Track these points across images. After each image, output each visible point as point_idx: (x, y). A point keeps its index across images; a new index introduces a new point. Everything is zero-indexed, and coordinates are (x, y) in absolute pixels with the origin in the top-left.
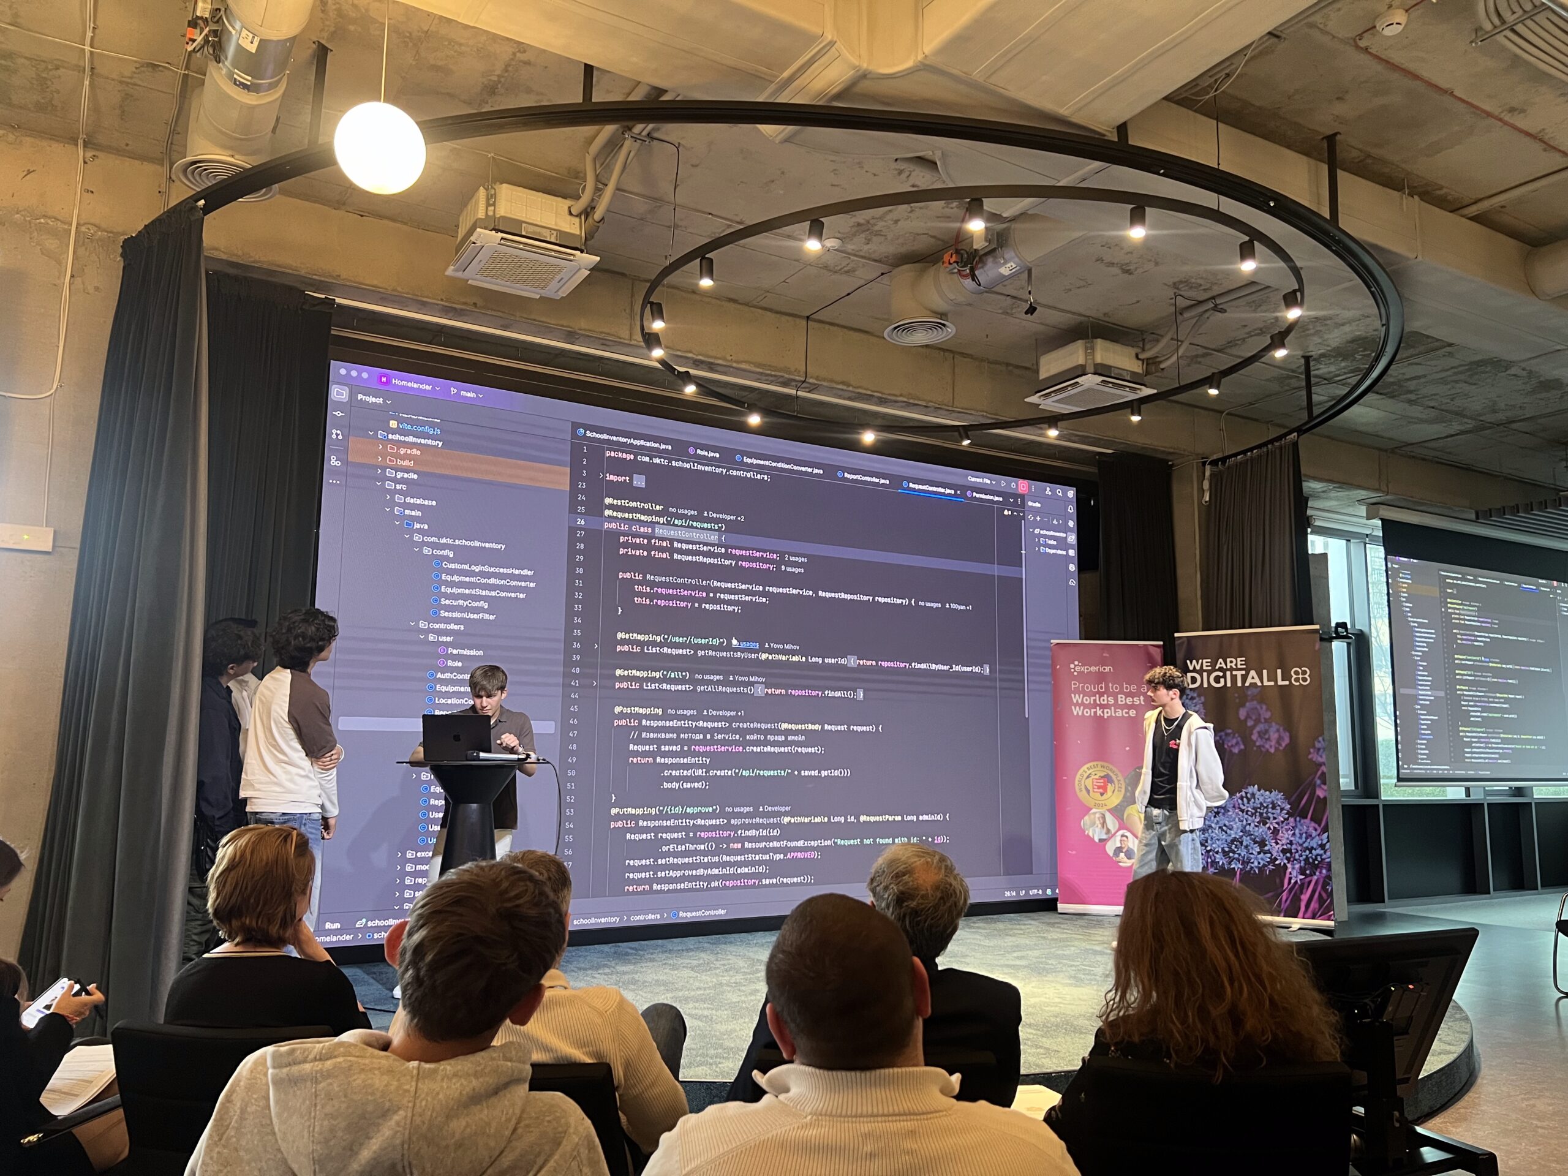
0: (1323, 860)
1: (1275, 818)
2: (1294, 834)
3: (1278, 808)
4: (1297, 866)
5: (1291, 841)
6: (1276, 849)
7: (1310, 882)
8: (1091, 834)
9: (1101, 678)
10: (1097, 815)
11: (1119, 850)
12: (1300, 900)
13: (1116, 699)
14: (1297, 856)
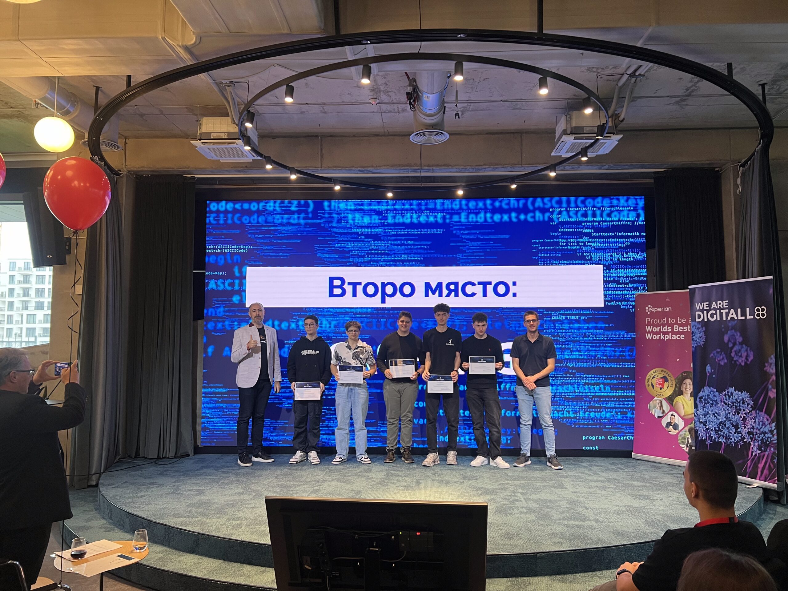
0: (771, 441)
1: (744, 410)
2: (755, 422)
3: (746, 403)
4: (756, 444)
5: (753, 426)
6: (744, 431)
7: (764, 456)
8: (653, 413)
9: (664, 315)
10: (658, 402)
11: (669, 424)
12: (757, 467)
13: (673, 329)
14: (757, 438)
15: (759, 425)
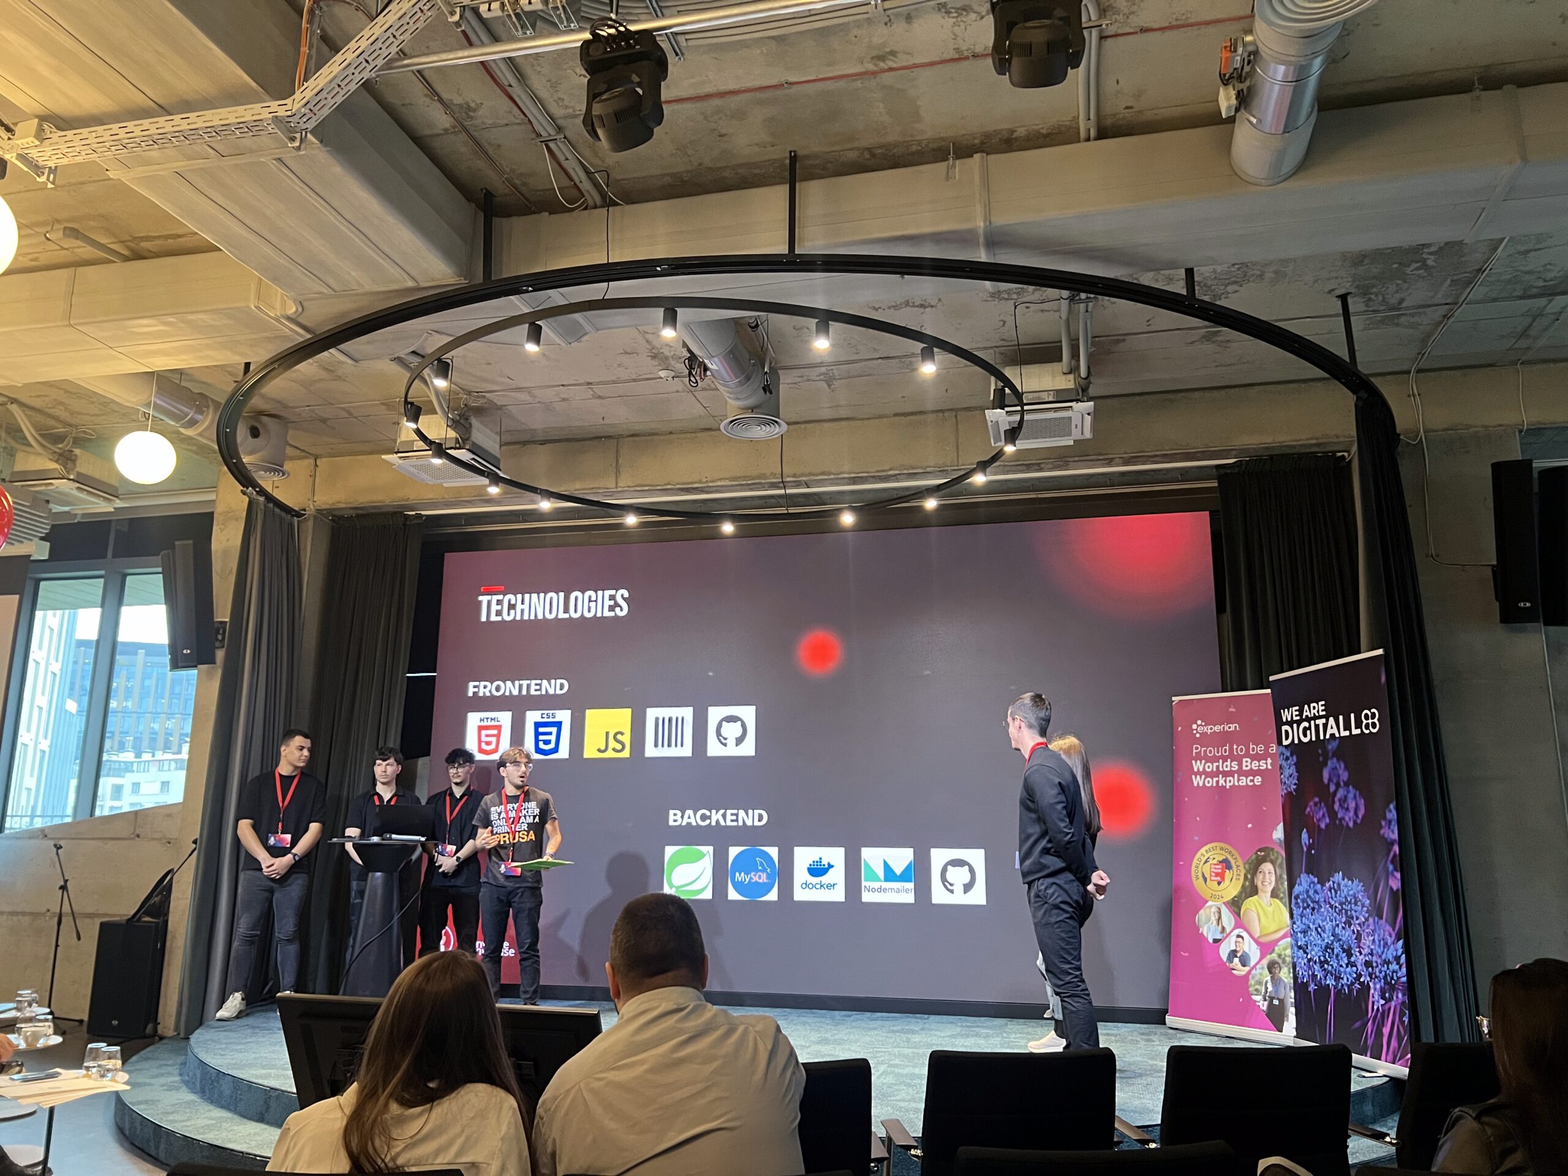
0: (1399, 978)
1: (1357, 918)
2: (1374, 940)
3: (1359, 903)
4: (1378, 986)
5: (1372, 950)
6: (1360, 959)
7: (1390, 1009)
8: (1205, 934)
9: (1224, 738)
10: (1214, 909)
11: (1233, 953)
12: (1382, 1035)
13: (1240, 765)
14: (1378, 974)
15: (1379, 946)
